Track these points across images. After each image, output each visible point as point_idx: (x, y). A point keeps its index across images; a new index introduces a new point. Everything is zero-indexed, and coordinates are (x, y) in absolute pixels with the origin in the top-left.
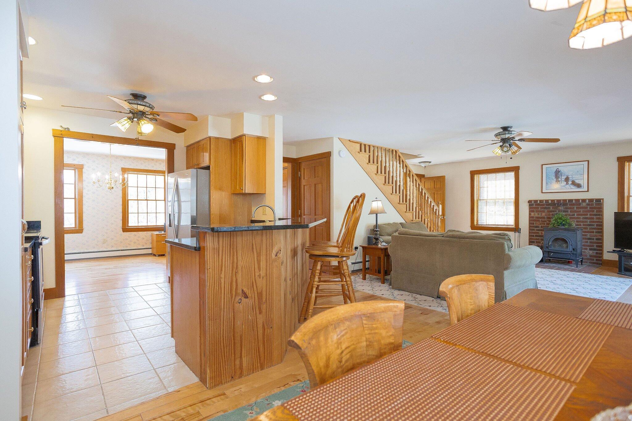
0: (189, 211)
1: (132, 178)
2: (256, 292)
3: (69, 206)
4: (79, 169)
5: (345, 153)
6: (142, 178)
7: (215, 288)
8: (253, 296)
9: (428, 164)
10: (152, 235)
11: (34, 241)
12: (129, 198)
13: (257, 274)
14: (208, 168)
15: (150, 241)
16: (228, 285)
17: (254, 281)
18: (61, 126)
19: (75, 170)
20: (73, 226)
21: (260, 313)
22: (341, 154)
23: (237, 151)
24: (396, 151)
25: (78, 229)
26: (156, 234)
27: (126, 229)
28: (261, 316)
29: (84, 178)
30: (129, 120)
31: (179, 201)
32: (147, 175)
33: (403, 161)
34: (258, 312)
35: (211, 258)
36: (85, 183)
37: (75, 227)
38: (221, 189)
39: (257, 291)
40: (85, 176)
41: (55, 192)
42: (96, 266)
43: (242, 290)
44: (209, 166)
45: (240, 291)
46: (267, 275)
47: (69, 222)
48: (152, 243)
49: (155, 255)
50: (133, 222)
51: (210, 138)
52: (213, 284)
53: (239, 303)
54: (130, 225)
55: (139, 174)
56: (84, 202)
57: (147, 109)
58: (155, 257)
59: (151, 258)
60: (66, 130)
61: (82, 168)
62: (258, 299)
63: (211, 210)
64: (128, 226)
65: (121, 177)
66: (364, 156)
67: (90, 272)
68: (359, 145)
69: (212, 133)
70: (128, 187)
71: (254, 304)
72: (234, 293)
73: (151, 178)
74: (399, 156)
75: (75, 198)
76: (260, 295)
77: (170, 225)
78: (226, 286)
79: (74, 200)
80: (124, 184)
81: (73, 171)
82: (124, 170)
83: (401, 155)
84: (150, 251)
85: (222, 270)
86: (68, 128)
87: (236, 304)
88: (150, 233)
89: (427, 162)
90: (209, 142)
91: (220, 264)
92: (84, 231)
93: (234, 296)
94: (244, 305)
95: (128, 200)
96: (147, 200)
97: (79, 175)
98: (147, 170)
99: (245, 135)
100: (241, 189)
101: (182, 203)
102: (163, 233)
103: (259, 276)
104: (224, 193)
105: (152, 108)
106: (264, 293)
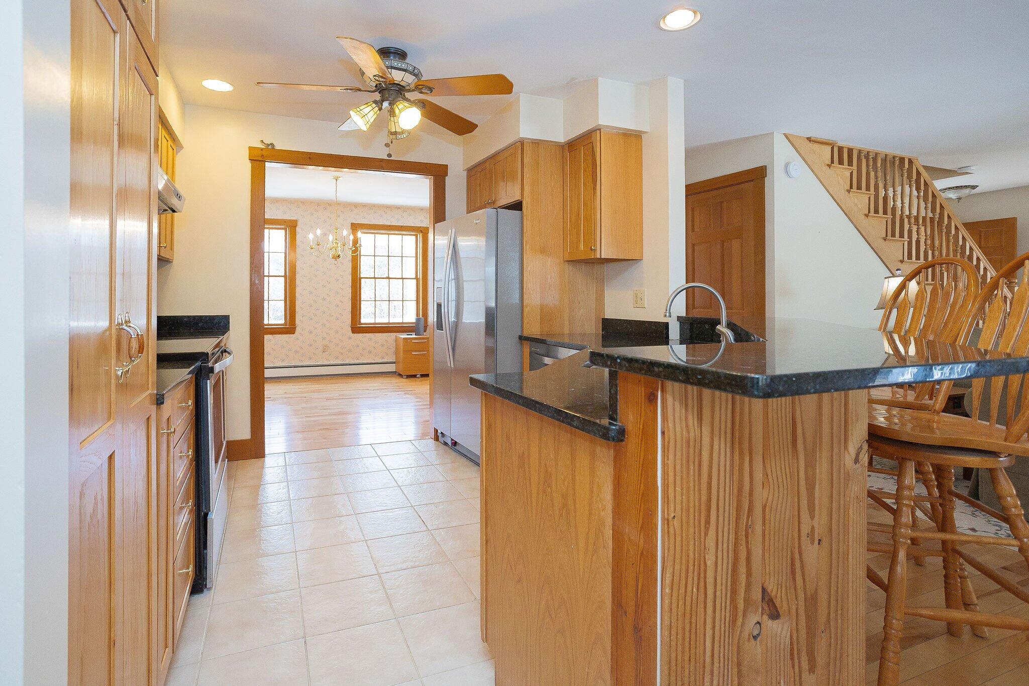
0: (483, 298)
1: (366, 240)
2: (801, 595)
3: (275, 290)
4: (291, 227)
5: (799, 167)
6: (382, 239)
7: (689, 589)
8: (794, 607)
9: (967, 191)
10: (397, 340)
11: (198, 364)
12: (362, 276)
13: (805, 529)
14: (517, 206)
15: (393, 349)
16: (724, 576)
17: (797, 556)
18: (262, 141)
19: (285, 229)
20: (282, 322)
21: (812, 670)
22: (791, 168)
23: (580, 165)
24: (910, 161)
25: (289, 328)
26: (404, 339)
27: (357, 328)
28: (813, 677)
29: (298, 242)
30: (374, 105)
31: (458, 279)
32: (389, 234)
33: (926, 184)
34: (805, 665)
35: (678, 478)
36: (298, 250)
37: (285, 324)
38: (543, 251)
39: (805, 589)
40: (299, 237)
41: (252, 263)
42: (313, 391)
43: (764, 590)
44: (521, 202)
45: (757, 595)
46: (831, 530)
47: (274, 314)
48: (397, 353)
49: (400, 375)
50: (366, 318)
51: (522, 142)
52: (683, 575)
53: (755, 638)
54: (363, 321)
55: (377, 233)
56: (298, 282)
57: (410, 79)
58: (402, 380)
59: (395, 381)
60: (270, 147)
61: (296, 227)
62: (808, 618)
63: (525, 296)
64: (360, 323)
65: (352, 237)
66: (842, 174)
67: (304, 405)
68: (829, 148)
69: (527, 131)
70: (360, 255)
71: (795, 637)
72: (741, 605)
73: (395, 239)
74: (918, 174)
75: (285, 276)
76: (812, 601)
77: (440, 326)
78: (719, 578)
79: (283, 278)
80: (355, 251)
81: (284, 231)
82: (355, 227)
83: (922, 170)
84: (392, 368)
85: (708, 522)
86: (272, 144)
87: (747, 643)
88: (393, 335)
89: (966, 187)
90: (520, 152)
91: (704, 499)
92: (298, 330)
93: (740, 614)
94: (769, 645)
95: (360, 278)
96: (388, 278)
97: (291, 238)
98: (390, 226)
99: (600, 130)
100: (591, 249)
101: (465, 283)
102: (414, 336)
103: (811, 535)
104: (549, 260)
105: (416, 74)
106: (823, 596)
